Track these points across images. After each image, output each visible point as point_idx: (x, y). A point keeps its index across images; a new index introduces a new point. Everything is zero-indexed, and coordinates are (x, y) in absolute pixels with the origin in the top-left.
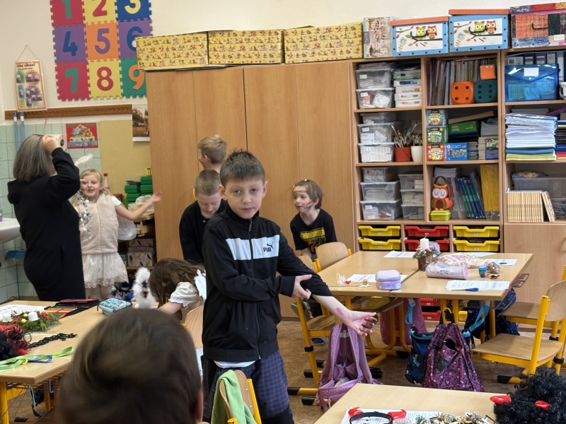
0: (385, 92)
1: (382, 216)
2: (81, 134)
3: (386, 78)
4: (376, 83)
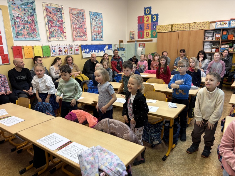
0: (211, 37)
2: (142, 45)
3: (212, 34)
4: (209, 35)
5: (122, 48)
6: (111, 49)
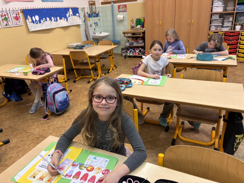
1: (216, 29)
2: (122, 8)
5: (95, 13)
6: (77, 14)
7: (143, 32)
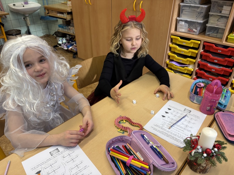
1: (190, 31)
7: (70, 11)
